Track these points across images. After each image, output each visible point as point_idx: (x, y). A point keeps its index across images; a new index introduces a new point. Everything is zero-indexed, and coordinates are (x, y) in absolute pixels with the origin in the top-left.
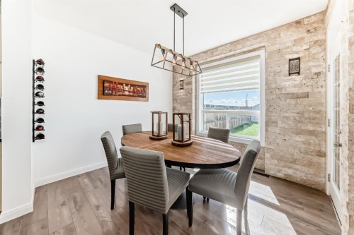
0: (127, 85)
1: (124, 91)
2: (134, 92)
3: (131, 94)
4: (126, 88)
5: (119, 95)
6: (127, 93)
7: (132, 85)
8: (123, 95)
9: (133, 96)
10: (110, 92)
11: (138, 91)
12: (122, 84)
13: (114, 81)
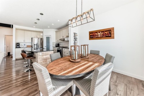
0: (99, 32)
1: (98, 35)
2: (103, 35)
3: (102, 36)
4: (99, 34)
5: (96, 37)
6: (99, 36)
7: (102, 32)
8: (98, 37)
9: (103, 37)
10: (92, 37)
11: (106, 34)
12: (97, 33)
13: (93, 32)
